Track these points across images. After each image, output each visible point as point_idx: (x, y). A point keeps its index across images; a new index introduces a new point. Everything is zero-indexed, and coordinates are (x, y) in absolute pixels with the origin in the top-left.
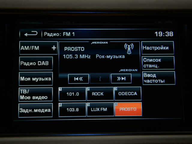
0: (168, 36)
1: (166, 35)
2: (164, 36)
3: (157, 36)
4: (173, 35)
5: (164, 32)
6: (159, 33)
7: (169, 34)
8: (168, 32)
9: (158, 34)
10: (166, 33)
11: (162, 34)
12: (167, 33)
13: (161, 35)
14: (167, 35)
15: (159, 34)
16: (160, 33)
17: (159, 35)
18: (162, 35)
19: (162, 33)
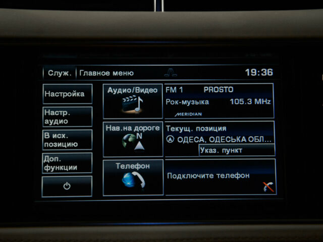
0: (266, 75)
1: (262, 74)
2: (259, 75)
3: (248, 75)
4: (273, 73)
5: (258, 68)
6: (252, 70)
7: (267, 72)
8: (266, 70)
9: (250, 73)
10: (262, 70)
11: (255, 72)
12: (264, 71)
13: (254, 74)
14: (264, 74)
15: (252, 72)
16: (254, 71)
17: (252, 75)
18: (256, 74)
19: (255, 70)
